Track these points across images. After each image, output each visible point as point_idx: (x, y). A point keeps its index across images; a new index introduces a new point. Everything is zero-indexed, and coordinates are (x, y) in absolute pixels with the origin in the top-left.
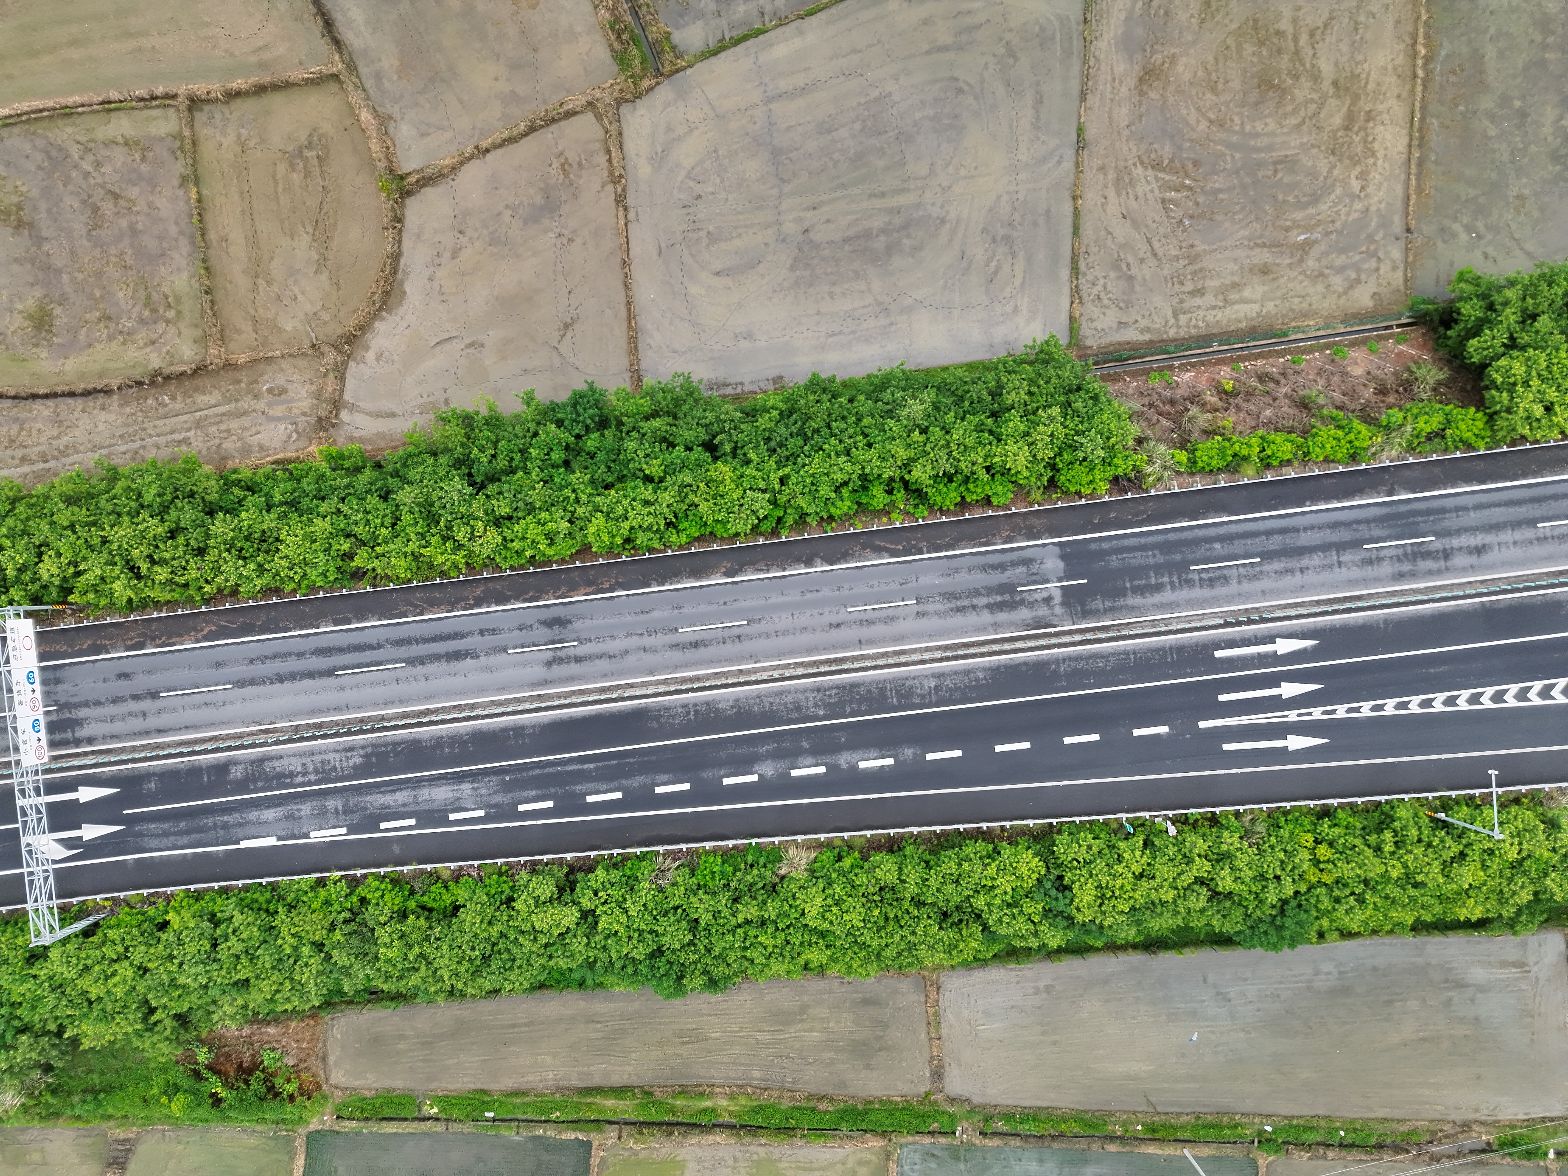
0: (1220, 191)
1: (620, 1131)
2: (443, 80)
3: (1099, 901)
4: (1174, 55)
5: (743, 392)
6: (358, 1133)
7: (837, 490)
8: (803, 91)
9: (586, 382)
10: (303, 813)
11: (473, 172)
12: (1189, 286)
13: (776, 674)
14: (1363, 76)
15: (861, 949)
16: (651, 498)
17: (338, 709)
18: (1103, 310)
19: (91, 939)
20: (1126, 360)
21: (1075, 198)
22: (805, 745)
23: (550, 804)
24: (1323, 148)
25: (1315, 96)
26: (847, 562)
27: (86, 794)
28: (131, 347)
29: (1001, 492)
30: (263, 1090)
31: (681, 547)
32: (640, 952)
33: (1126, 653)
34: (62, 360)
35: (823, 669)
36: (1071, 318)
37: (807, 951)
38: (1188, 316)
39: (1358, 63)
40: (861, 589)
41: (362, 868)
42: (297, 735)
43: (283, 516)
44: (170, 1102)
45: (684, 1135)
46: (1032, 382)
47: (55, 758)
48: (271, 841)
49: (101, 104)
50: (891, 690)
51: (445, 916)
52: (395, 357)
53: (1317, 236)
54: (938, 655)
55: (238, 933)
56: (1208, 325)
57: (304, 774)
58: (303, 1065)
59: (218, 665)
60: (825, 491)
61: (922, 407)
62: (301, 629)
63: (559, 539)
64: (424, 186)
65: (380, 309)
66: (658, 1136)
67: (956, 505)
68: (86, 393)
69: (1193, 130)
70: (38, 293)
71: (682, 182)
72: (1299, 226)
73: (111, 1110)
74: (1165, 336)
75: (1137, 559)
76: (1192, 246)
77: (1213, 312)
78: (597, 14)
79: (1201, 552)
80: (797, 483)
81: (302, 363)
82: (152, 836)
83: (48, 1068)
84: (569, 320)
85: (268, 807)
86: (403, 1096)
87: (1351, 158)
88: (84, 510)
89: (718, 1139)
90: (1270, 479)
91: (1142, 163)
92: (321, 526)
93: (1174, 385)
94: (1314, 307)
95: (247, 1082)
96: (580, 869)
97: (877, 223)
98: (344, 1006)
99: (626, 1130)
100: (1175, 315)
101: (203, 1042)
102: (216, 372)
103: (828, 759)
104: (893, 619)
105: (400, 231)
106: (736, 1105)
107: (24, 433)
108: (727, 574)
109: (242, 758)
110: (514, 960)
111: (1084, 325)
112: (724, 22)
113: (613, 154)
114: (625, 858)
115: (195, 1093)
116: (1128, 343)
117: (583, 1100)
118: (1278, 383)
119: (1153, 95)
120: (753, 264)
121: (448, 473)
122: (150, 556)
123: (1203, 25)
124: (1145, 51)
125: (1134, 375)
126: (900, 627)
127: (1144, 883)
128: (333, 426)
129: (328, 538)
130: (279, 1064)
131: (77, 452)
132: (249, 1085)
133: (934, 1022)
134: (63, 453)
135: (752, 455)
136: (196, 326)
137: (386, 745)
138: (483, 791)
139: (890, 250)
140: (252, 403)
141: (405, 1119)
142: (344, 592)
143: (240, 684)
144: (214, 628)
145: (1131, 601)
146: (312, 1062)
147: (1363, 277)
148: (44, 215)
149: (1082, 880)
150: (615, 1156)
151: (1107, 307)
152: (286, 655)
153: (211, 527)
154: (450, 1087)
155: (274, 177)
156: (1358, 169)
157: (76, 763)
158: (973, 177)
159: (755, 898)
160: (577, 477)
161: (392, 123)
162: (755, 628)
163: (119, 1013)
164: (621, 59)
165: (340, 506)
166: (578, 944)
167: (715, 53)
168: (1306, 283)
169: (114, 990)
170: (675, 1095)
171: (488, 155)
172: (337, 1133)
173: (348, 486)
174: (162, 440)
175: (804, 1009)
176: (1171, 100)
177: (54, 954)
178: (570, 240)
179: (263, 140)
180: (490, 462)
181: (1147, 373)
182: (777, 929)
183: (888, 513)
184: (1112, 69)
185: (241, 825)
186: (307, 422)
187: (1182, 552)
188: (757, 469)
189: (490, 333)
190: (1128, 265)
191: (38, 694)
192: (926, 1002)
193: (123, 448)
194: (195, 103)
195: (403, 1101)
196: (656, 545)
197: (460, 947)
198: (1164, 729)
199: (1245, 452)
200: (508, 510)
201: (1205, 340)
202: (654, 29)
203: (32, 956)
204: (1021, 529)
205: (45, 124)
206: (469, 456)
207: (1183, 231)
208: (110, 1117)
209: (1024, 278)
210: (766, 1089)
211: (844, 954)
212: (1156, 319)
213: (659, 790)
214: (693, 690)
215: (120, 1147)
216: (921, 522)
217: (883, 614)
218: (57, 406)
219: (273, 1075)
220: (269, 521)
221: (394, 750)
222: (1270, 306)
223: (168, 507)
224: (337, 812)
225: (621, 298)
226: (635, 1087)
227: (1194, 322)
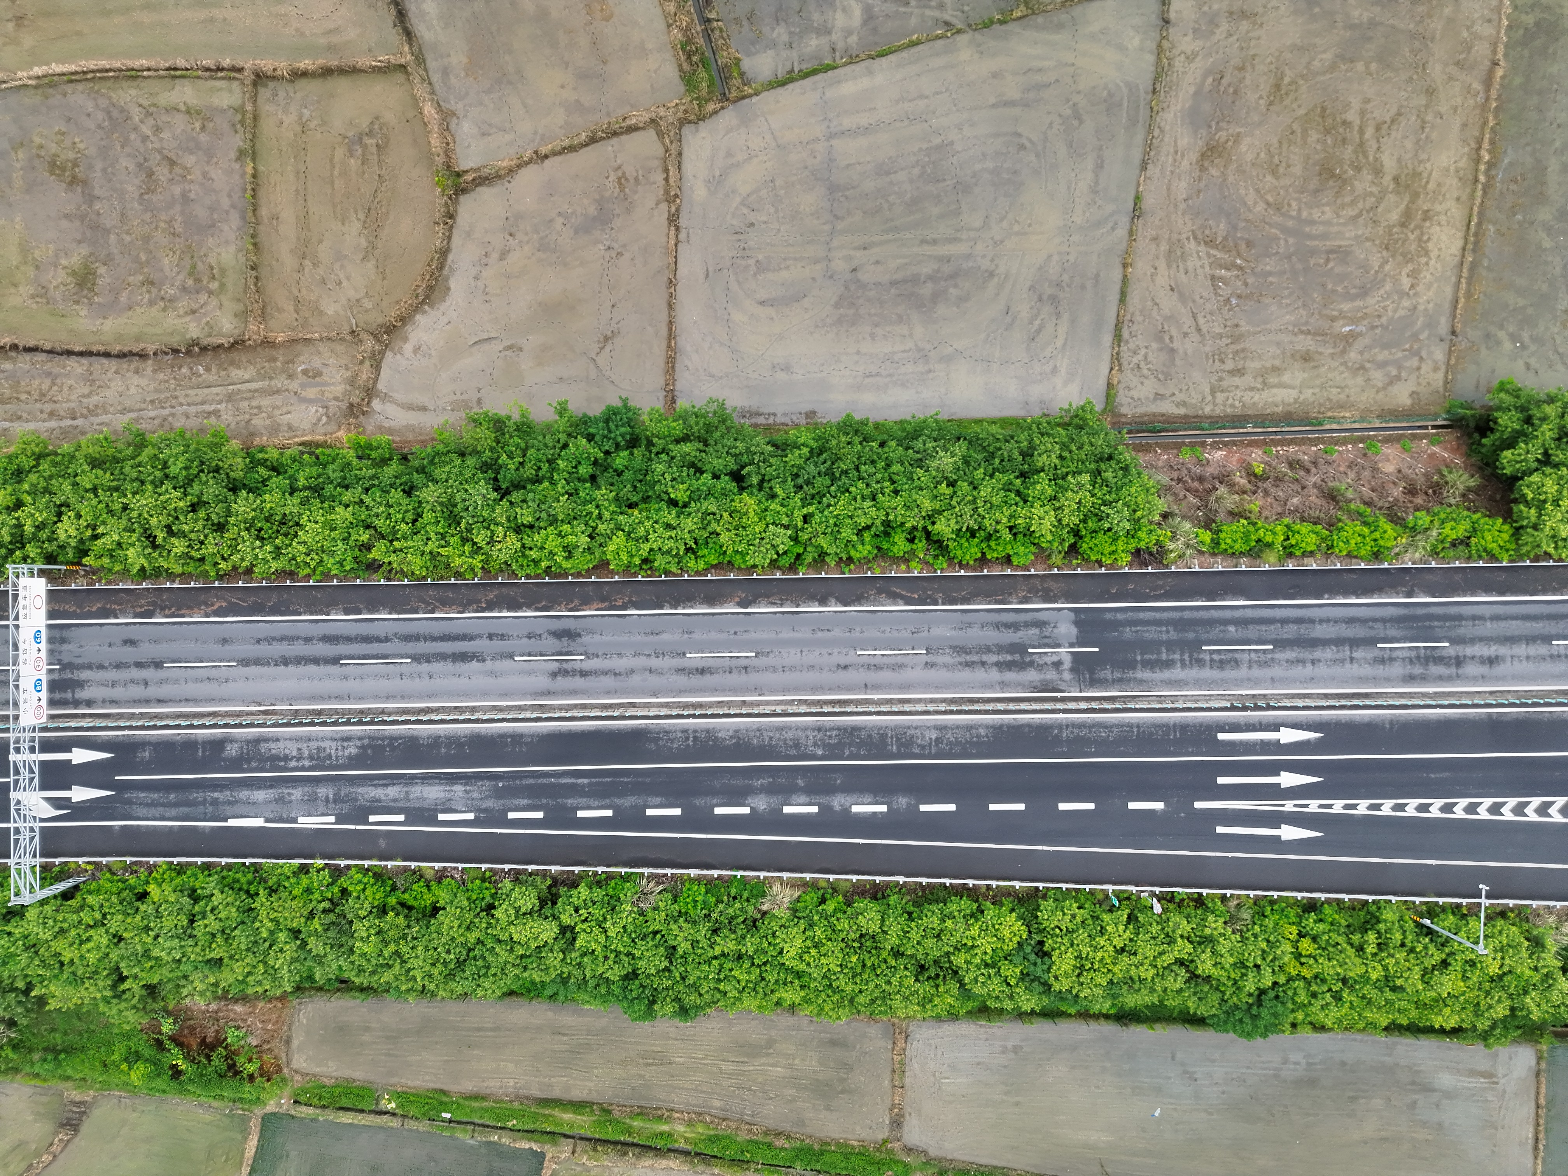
0: (1270, 274)
1: (575, 1146)
2: (510, 83)
3: (1078, 971)
4: (1239, 134)
5: (775, 424)
6: (315, 1120)
7: (859, 533)
8: (866, 130)
9: (620, 398)
10: (293, 798)
11: (528, 176)
12: (1229, 365)
13: (779, 709)
14: (1425, 175)
15: (834, 992)
16: (674, 522)
17: (339, 698)
18: (1142, 379)
19: (69, 903)
20: (1159, 431)
21: (1125, 266)
22: (800, 782)
23: (540, 815)
24: (1377, 242)
25: (1374, 189)
26: (861, 605)
27: (79, 756)
28: (171, 314)
29: (1023, 553)
30: (224, 1067)
31: (697, 573)
32: (615, 973)
33: (1130, 726)
34: (101, 320)
35: (826, 709)
36: (1108, 384)
37: (781, 990)
38: (1226, 394)
39: (1420, 162)
40: (872, 633)
41: (347, 858)
42: (296, 719)
43: (304, 502)
44: (130, 1069)
45: (638, 1157)
46: (1064, 446)
47: (52, 717)
48: (259, 822)
49: (168, 69)
50: (892, 737)
51: (424, 916)
52: (433, 352)
53: (1362, 328)
54: (942, 707)
55: (216, 912)
56: (1244, 405)
57: (299, 759)
58: (265, 1047)
59: (225, 641)
60: (847, 533)
61: (952, 460)
62: (311, 614)
63: (577, 553)
64: (480, 185)
65: (423, 302)
66: (612, 1154)
67: (976, 560)
68: (122, 355)
69: (1250, 210)
70: (84, 250)
71: (736, 208)
72: (1344, 318)
73: (70, 1072)
74: (1200, 412)
75: (1151, 633)
76: (1237, 326)
77: (1251, 394)
78: (669, 32)
79: (1215, 633)
80: (821, 523)
81: (340, 348)
82: (141, 804)
83: (11, 1023)
84: (609, 334)
85: (260, 788)
86: (363, 1088)
87: (1404, 255)
88: (108, 475)
89: (671, 1164)
90: (1291, 567)
91: (1195, 238)
92: (342, 515)
93: (1204, 462)
94: (1352, 399)
95: (208, 1057)
96: (564, 883)
97: (926, 269)
98: (313, 992)
99: (581, 1145)
100: (1213, 392)
101: (169, 1013)
102: (254, 348)
103: (823, 800)
104: (901, 666)
105: (452, 227)
106: (693, 1132)
107: (55, 388)
108: (742, 604)
109: (238, 737)
110: (488, 968)
111: (1121, 392)
112: (794, 54)
113: (671, 173)
114: (610, 877)
115: (156, 1063)
116: (1163, 415)
117: (541, 1111)
118: (1308, 471)
119: (1214, 171)
120: (797, 298)
121: (474, 475)
122: (168, 527)
123: (1271, 108)
124: (1210, 127)
125: (1166, 447)
126: (908, 675)
127: (1125, 958)
128: (364, 413)
129: (348, 528)
130: (242, 1043)
131: (106, 413)
132: (210, 1061)
133: (899, 1071)
134: (92, 412)
135: (778, 490)
136: (239, 300)
137: (383, 739)
138: (475, 795)
139: (936, 297)
140: (286, 382)
141: (362, 1111)
142: (358, 582)
143: (245, 662)
144: (224, 604)
145: (1140, 674)
146: (276, 1044)
147: (1404, 374)
148: (99, 174)
149: (1063, 948)
150: (567, 1170)
151: (1146, 378)
152: (293, 639)
153: (233, 505)
154: (410, 1083)
155: (331, 160)
156: (1410, 267)
157: (73, 724)
158: (1026, 234)
159: (734, 932)
160: (603, 494)
161: (454, 120)
162: (763, 661)
163: (89, 978)
164: (689, 80)
165: (364, 497)
166: (554, 959)
167: (783, 83)
168: (1346, 375)
169: (88, 955)
170: (633, 1116)
171: (547, 161)
172: (293, 1117)
173: (372, 477)
174: (193, 410)
175: (770, 1043)
176: (1231, 179)
177: (31, 914)
178: (619, 254)
179: (324, 123)
180: (517, 469)
181: (1178, 447)
182: (753, 964)
183: (907, 561)
184: (1176, 142)
185: (230, 803)
186: (338, 407)
187: (1195, 631)
188: (782, 505)
189: (530, 337)
190: (1171, 338)
191: (43, 654)
192: (893, 1049)
193: (152, 414)
194: (260, 78)
195: (361, 1093)
196: (674, 569)
197: (435, 949)
198: (1159, 806)
199: (1269, 538)
200: (530, 519)
201: (1239, 420)
202: (725, 54)
203: (9, 913)
204: (1038, 591)
205: (109, 83)
206: (497, 460)
207: (1229, 310)
208: (68, 1078)
209: (1066, 339)
210: (724, 1120)
211: (817, 996)
212: (1193, 394)
213: (650, 812)
214: (694, 716)
215: (75, 1109)
216: (939, 573)
217: (892, 660)
218: (91, 365)
219: (236, 1053)
220: (292, 505)
221: (391, 745)
222: (1308, 394)
223: (193, 480)
224: (327, 800)
225: (664, 316)
226: (594, 1104)
227: (1230, 401)
